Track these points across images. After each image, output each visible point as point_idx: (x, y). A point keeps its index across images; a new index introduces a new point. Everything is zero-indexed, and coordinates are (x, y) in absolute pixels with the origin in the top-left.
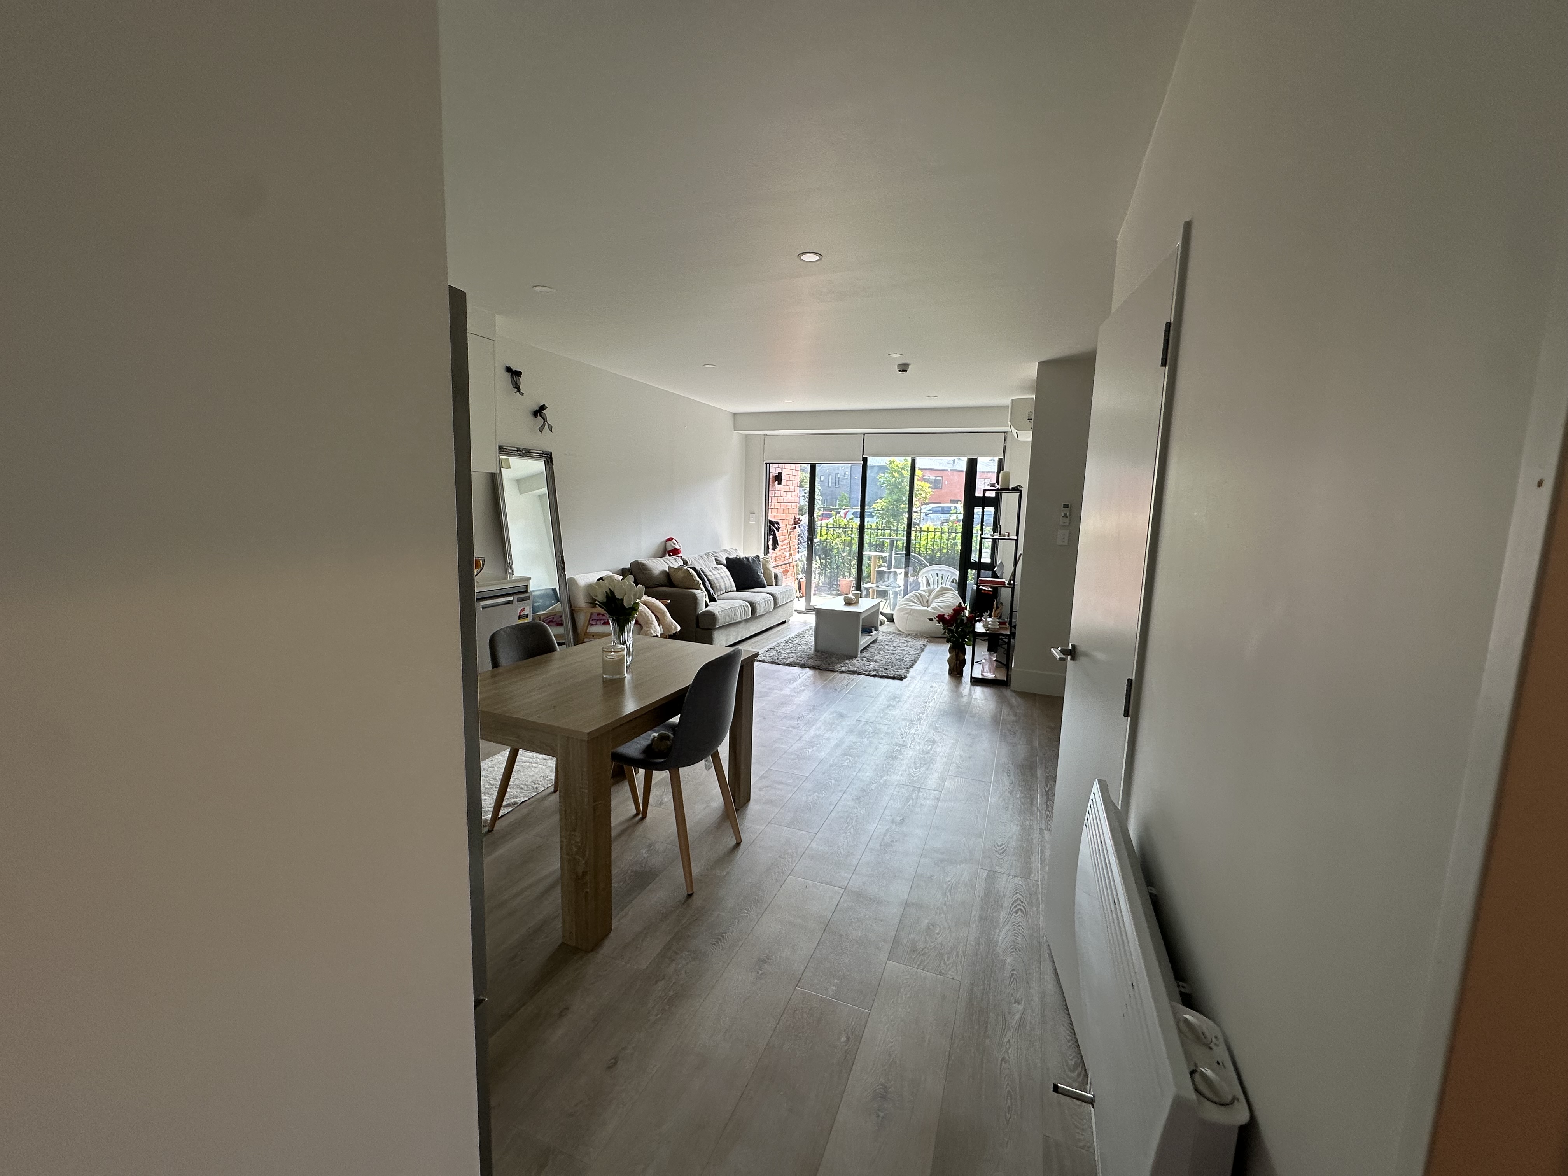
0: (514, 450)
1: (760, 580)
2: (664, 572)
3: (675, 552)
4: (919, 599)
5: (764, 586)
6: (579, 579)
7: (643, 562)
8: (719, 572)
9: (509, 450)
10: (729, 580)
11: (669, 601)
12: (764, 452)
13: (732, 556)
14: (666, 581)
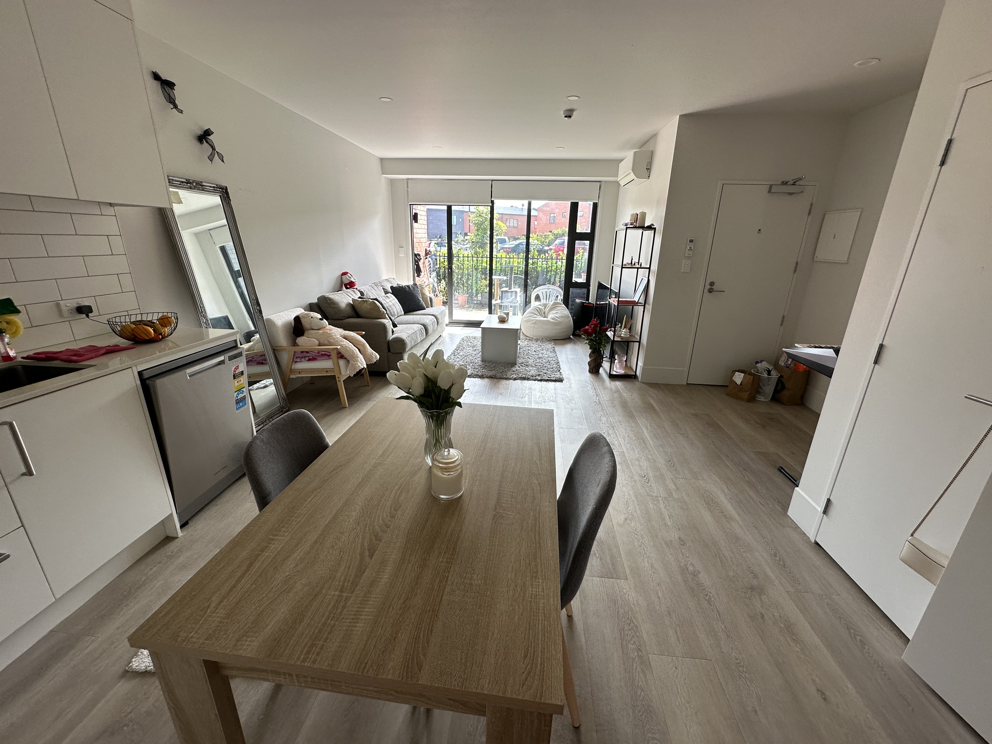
0: (183, 182)
1: (421, 304)
2: (349, 304)
3: (351, 285)
5: (424, 309)
6: (276, 319)
7: (330, 296)
8: (391, 300)
9: (176, 181)
10: (399, 306)
11: (364, 333)
12: (408, 196)
13: (395, 285)
14: (353, 313)
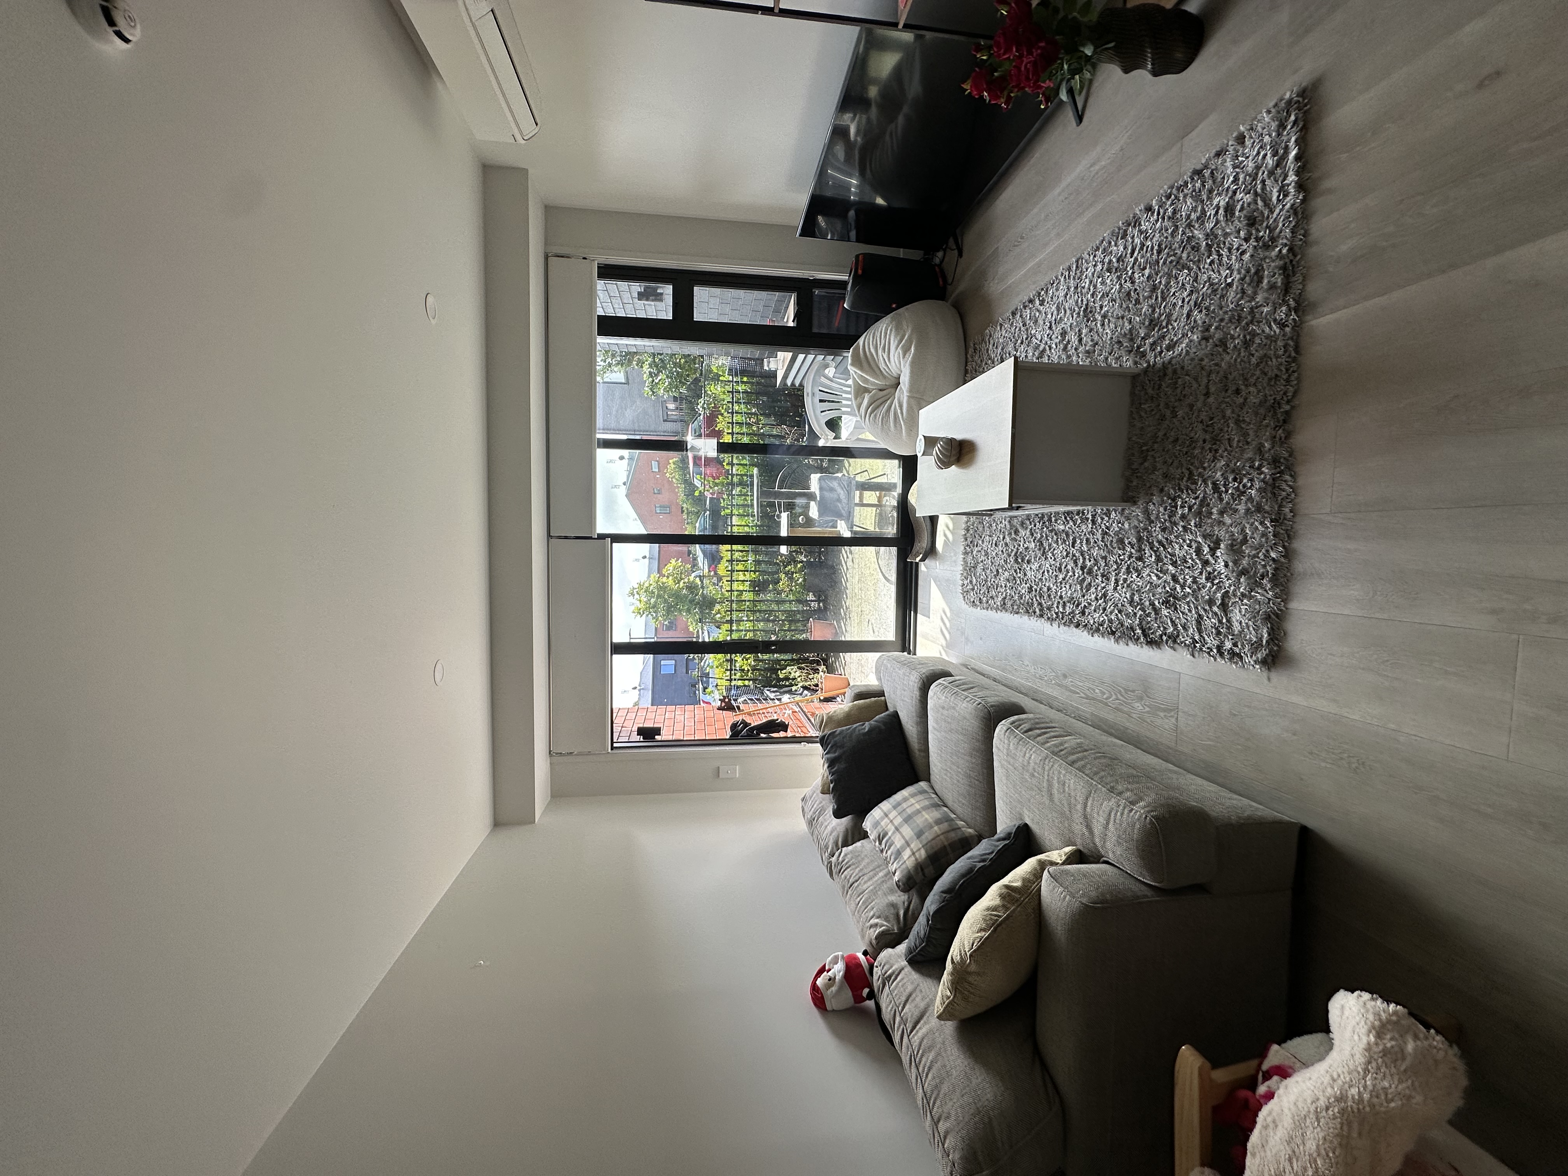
1: (883, 727)
4: (878, 407)
10: (905, 799)
12: (589, 753)
13: (828, 804)
